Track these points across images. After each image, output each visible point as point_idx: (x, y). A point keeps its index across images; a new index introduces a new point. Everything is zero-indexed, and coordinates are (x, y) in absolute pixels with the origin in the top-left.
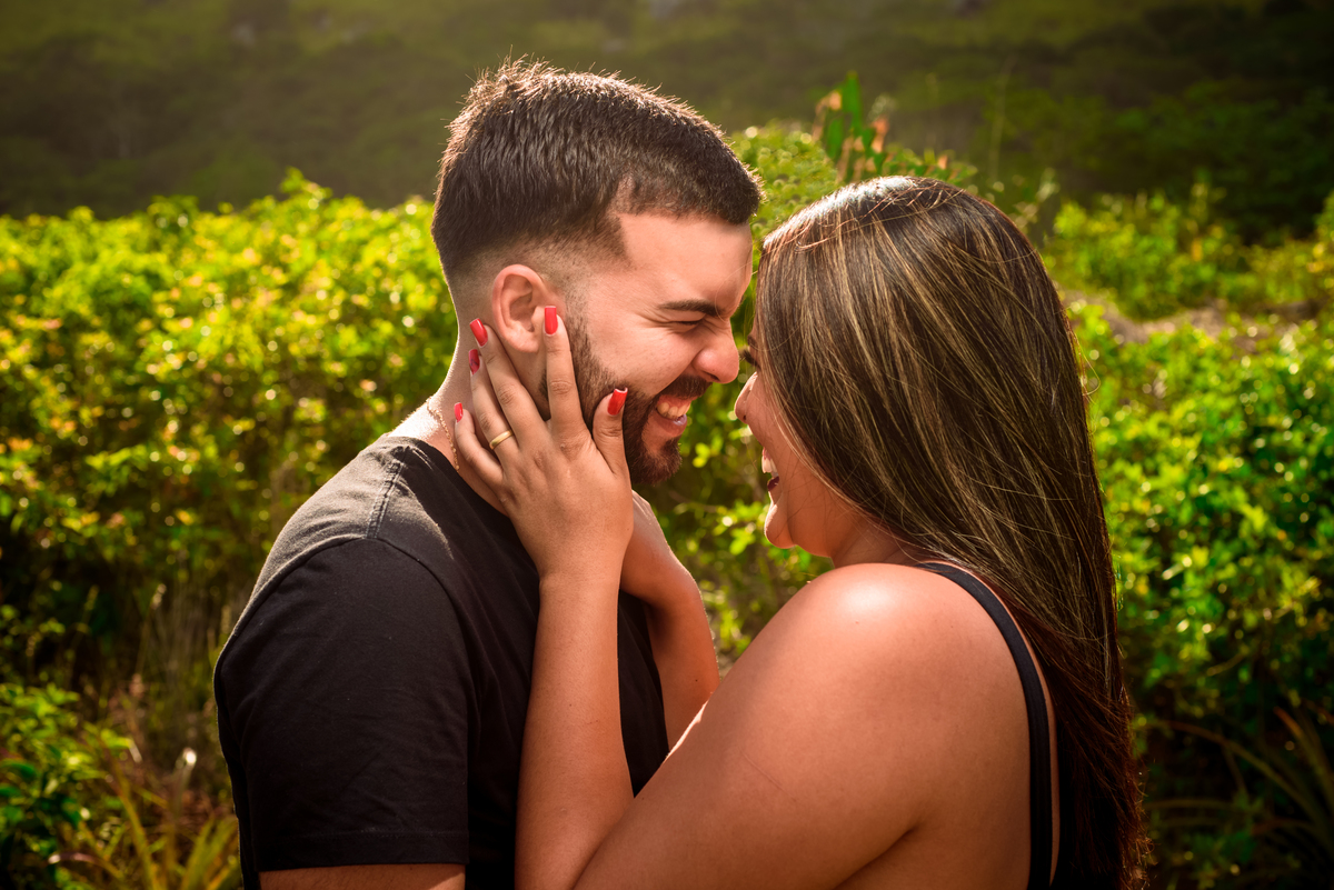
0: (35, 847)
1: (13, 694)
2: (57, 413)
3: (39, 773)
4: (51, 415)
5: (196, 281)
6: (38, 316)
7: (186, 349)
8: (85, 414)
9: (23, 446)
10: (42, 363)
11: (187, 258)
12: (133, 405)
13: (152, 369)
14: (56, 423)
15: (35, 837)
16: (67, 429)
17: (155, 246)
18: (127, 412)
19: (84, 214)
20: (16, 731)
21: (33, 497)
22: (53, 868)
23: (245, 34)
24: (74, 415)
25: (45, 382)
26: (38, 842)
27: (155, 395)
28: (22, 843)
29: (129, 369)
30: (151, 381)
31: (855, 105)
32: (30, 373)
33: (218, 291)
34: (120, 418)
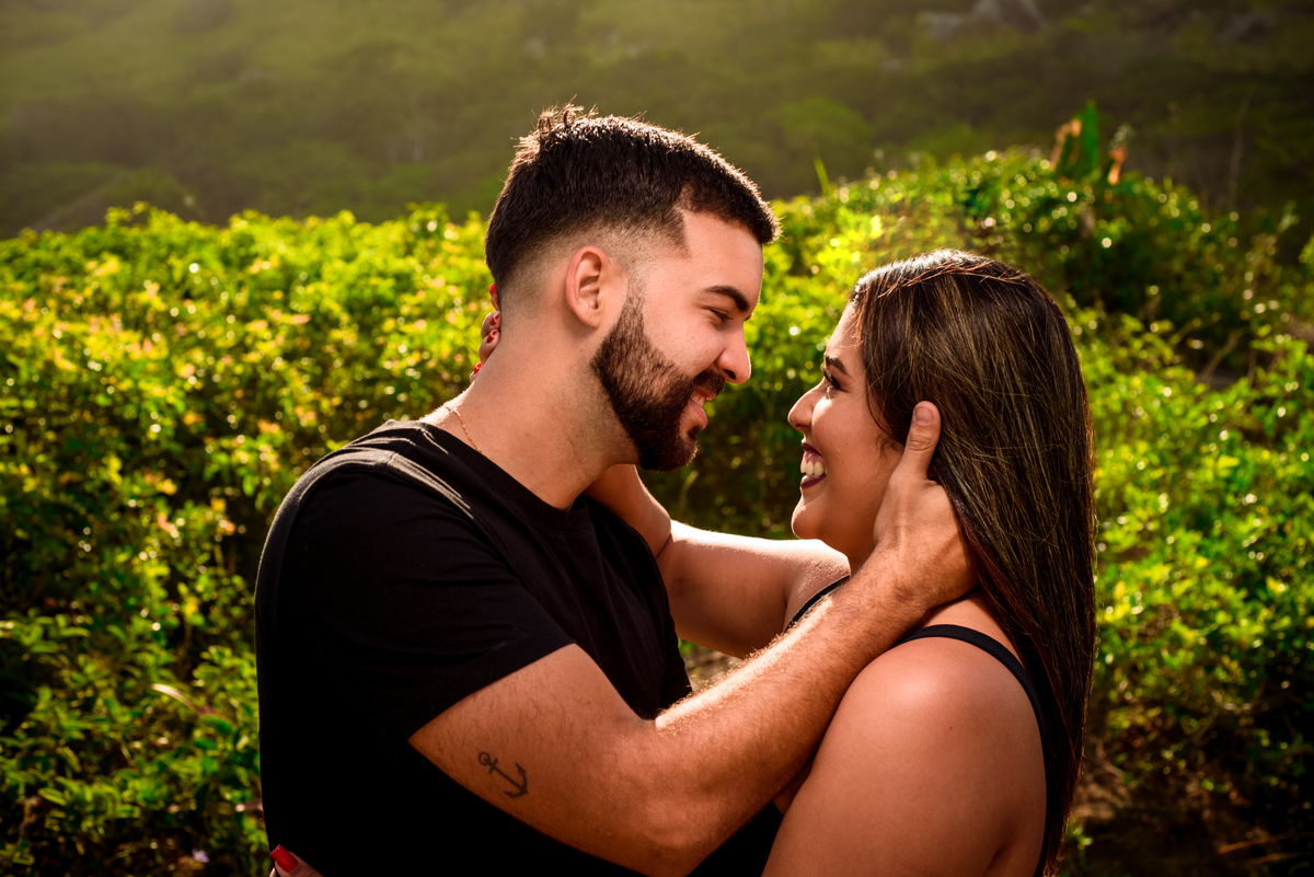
0: (228, 796)
1: (221, 655)
2: (302, 403)
3: (234, 728)
4: (296, 404)
5: (438, 283)
6: (293, 312)
7: (421, 350)
8: (325, 404)
9: (271, 429)
10: (290, 356)
11: (436, 263)
12: (370, 398)
13: (387, 365)
14: (300, 411)
15: (229, 788)
16: (307, 419)
17: (409, 250)
18: (363, 404)
19: (347, 217)
20: (222, 689)
21: (275, 477)
22: (240, 816)
23: (536, 48)
24: (315, 404)
25: (292, 373)
26: (230, 792)
27: (390, 390)
28: (217, 792)
29: (371, 364)
30: (389, 378)
31: (1093, 132)
32: (279, 364)
33: (457, 294)
34: (356, 409)
